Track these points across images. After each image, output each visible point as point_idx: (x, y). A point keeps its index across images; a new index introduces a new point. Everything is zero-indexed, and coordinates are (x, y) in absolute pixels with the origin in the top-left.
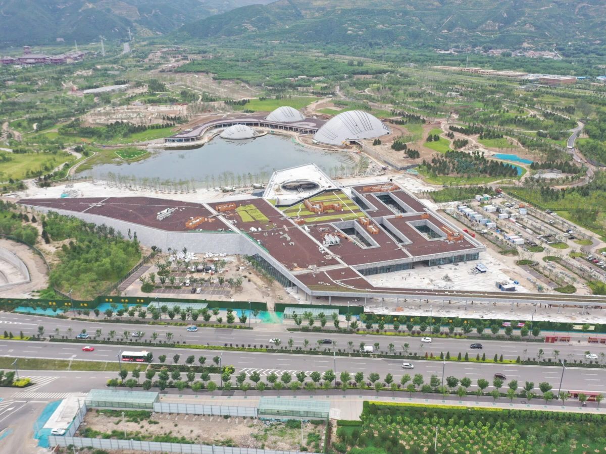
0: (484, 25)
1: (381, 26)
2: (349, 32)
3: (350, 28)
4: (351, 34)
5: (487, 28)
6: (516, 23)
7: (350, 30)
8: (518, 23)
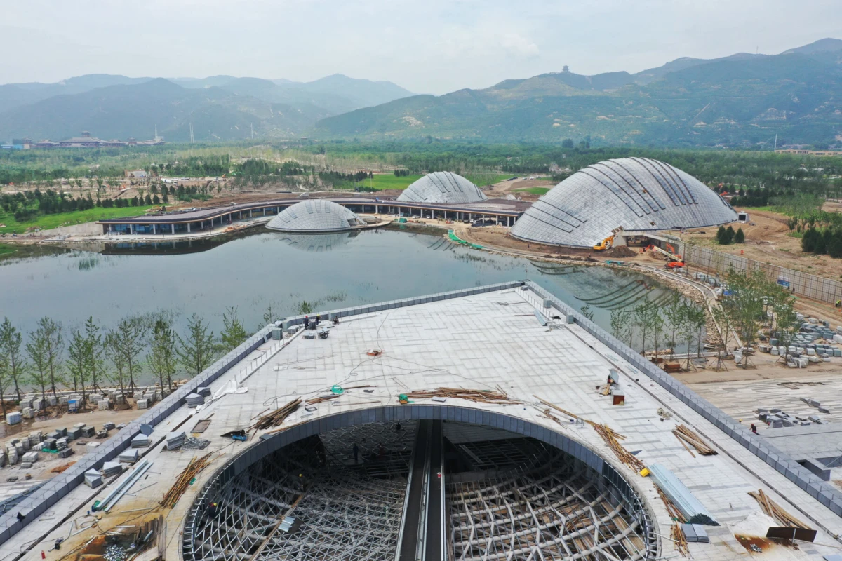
0: (763, 115)
1: (603, 117)
2: (556, 124)
3: (556, 120)
4: (558, 127)
5: (769, 119)
6: (816, 110)
7: (557, 122)
8: (820, 109)
